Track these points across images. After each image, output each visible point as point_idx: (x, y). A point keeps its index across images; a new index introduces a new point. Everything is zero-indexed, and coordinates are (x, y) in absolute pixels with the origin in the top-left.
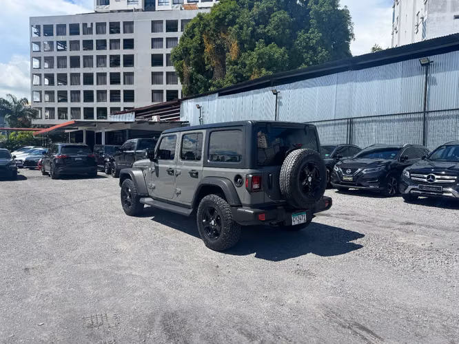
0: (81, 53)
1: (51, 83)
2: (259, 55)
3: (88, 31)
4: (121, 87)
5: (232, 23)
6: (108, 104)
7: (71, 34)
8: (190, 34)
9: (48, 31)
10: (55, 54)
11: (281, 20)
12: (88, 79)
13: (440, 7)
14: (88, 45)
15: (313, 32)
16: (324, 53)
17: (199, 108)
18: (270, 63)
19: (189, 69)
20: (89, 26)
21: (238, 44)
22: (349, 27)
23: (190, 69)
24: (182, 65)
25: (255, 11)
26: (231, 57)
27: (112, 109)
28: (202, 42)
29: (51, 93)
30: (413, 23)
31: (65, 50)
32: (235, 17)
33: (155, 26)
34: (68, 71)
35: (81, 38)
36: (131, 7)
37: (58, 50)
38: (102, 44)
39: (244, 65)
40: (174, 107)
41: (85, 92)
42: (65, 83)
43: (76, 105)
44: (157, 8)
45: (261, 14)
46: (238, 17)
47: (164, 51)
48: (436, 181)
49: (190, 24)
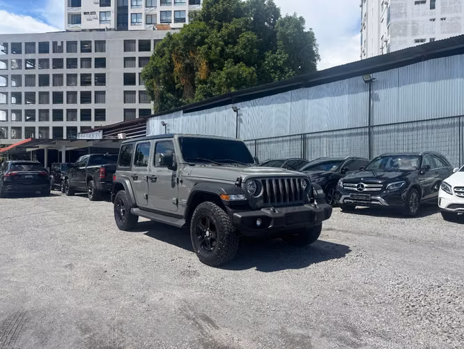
0: (51, 71)
1: (19, 101)
2: (228, 74)
3: (57, 49)
4: (92, 106)
5: (201, 43)
6: (78, 123)
7: (40, 52)
8: (160, 53)
9: (16, 48)
10: (23, 72)
11: (248, 40)
12: (58, 98)
13: (401, 31)
14: (58, 63)
15: (280, 53)
16: (291, 73)
17: (164, 125)
18: (238, 82)
19: (159, 88)
20: (59, 44)
21: (206, 64)
22: (314, 49)
23: (161, 88)
24: (152, 84)
25: (224, 31)
26: (200, 76)
27: (82, 128)
28: (172, 61)
29: (18, 112)
30: (379, 46)
31: (34, 68)
32: (204, 38)
33: (128, 45)
34: (37, 89)
35: (51, 56)
36: (103, 26)
37: (26, 68)
38: (72, 63)
39: (213, 84)
40: (140, 124)
41: (54, 111)
42: (34, 102)
43: (44, 124)
44: (130, 27)
45: (229, 35)
46: (207, 37)
47: (137, 70)
48: (365, 190)
49: (160, 44)
